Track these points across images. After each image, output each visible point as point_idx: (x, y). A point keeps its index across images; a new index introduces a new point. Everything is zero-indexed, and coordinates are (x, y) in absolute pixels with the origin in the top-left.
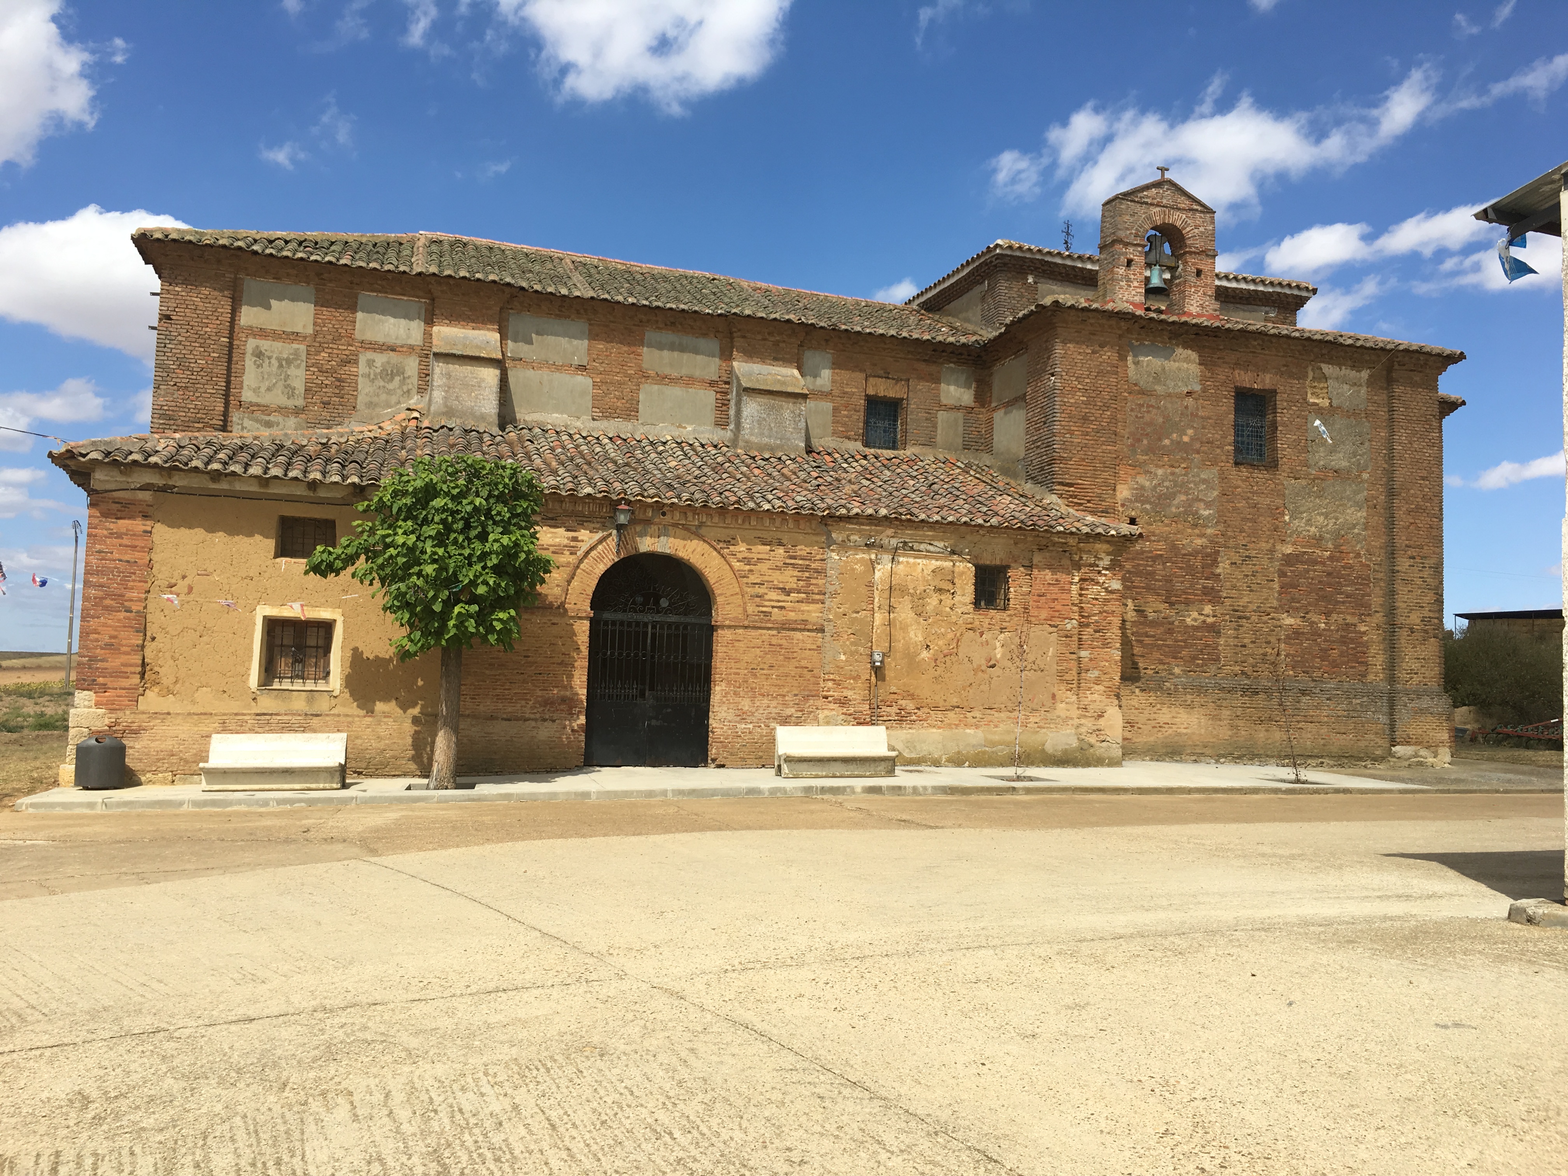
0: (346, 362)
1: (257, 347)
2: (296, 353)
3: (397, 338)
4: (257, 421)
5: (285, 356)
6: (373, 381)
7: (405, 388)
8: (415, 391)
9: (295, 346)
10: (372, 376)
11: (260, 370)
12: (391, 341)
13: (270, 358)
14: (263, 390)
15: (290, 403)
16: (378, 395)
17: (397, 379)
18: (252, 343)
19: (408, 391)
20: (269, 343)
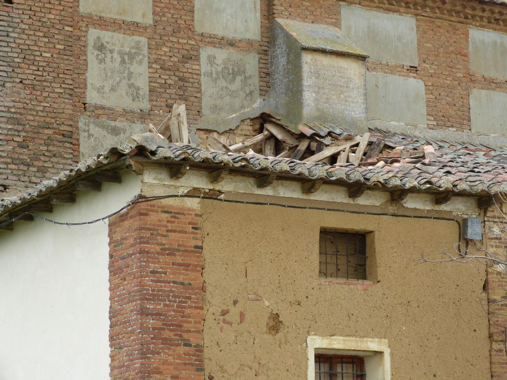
0: (187, 58)
1: (98, 38)
2: (137, 46)
3: (235, 31)
4: (103, 127)
5: (127, 50)
6: (215, 80)
7: (248, 90)
8: (257, 93)
9: (136, 38)
10: (214, 75)
11: (103, 66)
12: (230, 35)
13: (112, 52)
14: (107, 89)
15: (136, 106)
16: (222, 98)
17: (239, 78)
18: (93, 34)
19: (251, 93)
20: (109, 34)
